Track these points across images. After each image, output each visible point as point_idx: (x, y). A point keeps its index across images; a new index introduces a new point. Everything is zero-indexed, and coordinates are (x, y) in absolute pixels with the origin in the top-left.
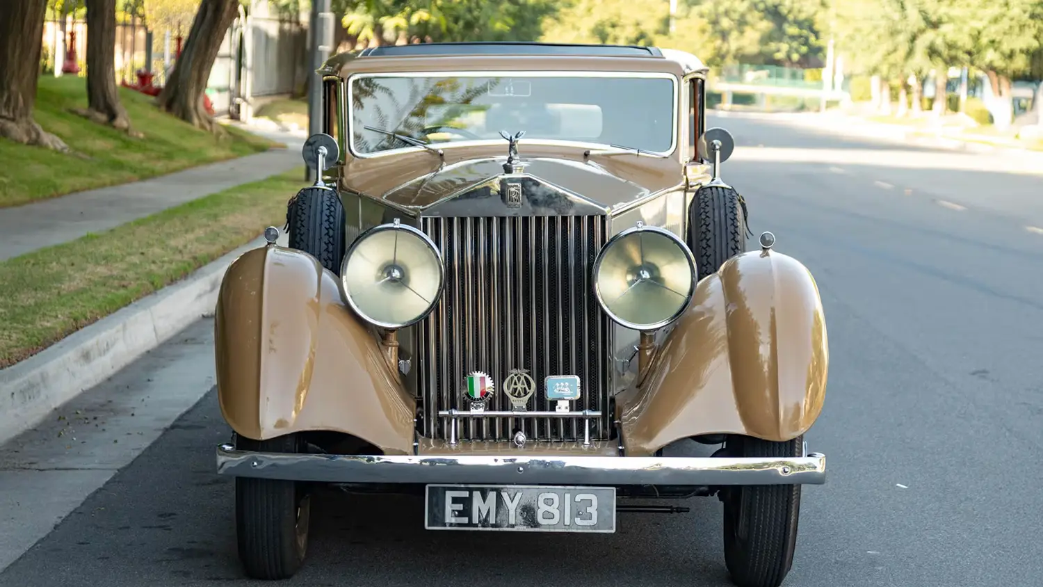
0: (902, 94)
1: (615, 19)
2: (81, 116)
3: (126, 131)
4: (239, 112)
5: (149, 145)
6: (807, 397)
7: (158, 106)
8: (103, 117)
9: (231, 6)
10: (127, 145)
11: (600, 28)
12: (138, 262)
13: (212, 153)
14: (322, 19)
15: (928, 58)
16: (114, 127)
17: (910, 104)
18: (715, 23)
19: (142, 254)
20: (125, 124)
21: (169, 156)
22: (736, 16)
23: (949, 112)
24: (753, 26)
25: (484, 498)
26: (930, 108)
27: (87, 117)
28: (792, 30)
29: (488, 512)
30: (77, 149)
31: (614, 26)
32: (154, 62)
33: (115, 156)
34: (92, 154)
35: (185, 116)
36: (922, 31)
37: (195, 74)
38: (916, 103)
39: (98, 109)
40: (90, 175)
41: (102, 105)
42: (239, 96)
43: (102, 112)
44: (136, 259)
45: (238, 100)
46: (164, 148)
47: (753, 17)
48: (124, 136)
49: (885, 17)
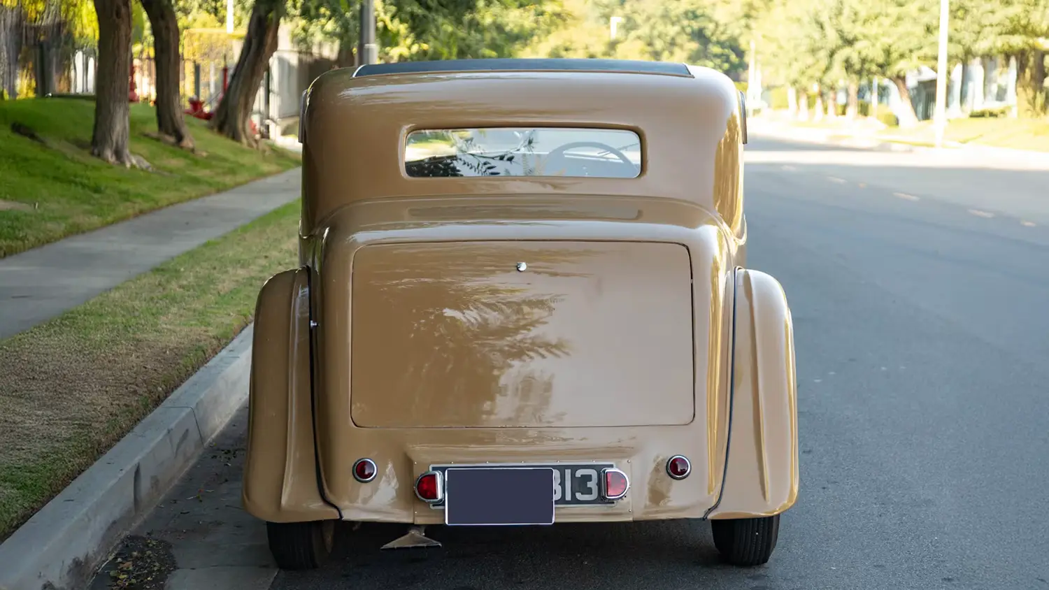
0: (819, 101)
1: (568, 44)
2: (152, 138)
3: (193, 150)
4: (268, 132)
5: (214, 163)
7: (211, 128)
8: (172, 139)
9: (272, 41)
10: (196, 162)
11: (556, 52)
12: (267, 264)
13: (265, 168)
14: (368, 50)
15: (844, 70)
16: (182, 147)
17: (826, 110)
18: (650, 44)
19: (266, 257)
20: (191, 145)
21: (232, 172)
22: (668, 39)
23: (860, 116)
24: (681, 47)
26: (844, 113)
27: (158, 140)
28: (716, 50)
30: (159, 168)
31: (567, 49)
32: (202, 90)
33: (188, 173)
34: (171, 171)
35: (235, 136)
36: (838, 48)
37: (242, 100)
38: (831, 110)
39: (167, 133)
40: (177, 190)
41: (170, 130)
42: (268, 118)
43: (170, 135)
44: (263, 262)
45: (268, 122)
46: (227, 165)
47: (682, 39)
48: (191, 155)
49: (808, 36)
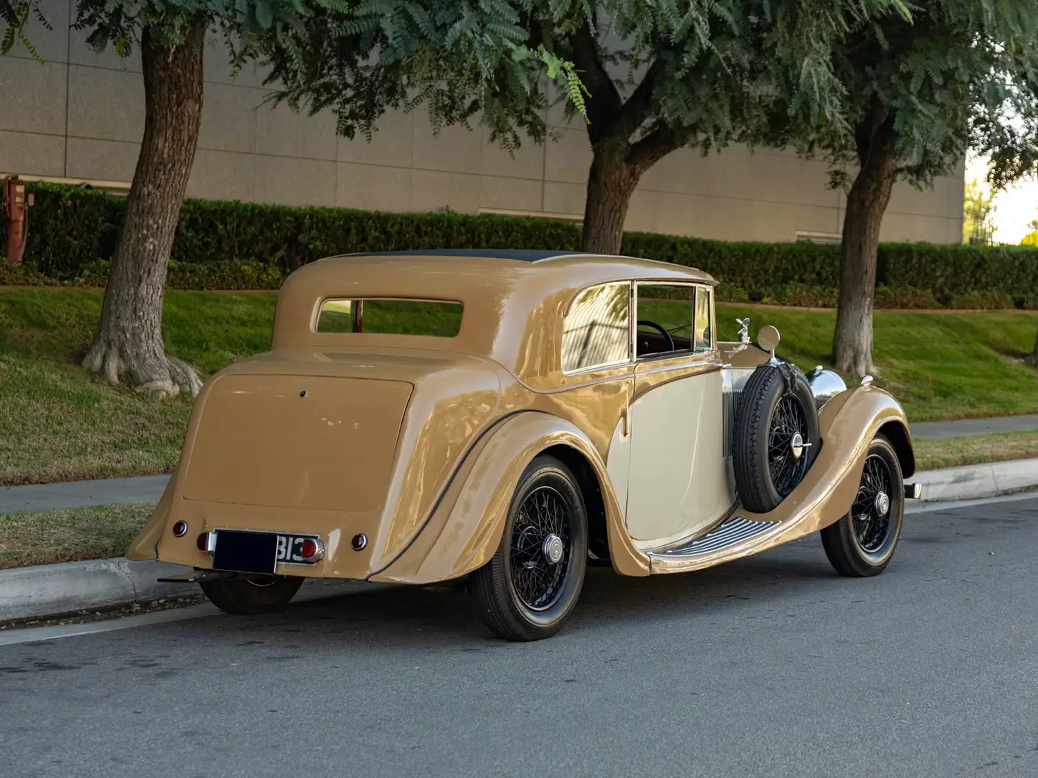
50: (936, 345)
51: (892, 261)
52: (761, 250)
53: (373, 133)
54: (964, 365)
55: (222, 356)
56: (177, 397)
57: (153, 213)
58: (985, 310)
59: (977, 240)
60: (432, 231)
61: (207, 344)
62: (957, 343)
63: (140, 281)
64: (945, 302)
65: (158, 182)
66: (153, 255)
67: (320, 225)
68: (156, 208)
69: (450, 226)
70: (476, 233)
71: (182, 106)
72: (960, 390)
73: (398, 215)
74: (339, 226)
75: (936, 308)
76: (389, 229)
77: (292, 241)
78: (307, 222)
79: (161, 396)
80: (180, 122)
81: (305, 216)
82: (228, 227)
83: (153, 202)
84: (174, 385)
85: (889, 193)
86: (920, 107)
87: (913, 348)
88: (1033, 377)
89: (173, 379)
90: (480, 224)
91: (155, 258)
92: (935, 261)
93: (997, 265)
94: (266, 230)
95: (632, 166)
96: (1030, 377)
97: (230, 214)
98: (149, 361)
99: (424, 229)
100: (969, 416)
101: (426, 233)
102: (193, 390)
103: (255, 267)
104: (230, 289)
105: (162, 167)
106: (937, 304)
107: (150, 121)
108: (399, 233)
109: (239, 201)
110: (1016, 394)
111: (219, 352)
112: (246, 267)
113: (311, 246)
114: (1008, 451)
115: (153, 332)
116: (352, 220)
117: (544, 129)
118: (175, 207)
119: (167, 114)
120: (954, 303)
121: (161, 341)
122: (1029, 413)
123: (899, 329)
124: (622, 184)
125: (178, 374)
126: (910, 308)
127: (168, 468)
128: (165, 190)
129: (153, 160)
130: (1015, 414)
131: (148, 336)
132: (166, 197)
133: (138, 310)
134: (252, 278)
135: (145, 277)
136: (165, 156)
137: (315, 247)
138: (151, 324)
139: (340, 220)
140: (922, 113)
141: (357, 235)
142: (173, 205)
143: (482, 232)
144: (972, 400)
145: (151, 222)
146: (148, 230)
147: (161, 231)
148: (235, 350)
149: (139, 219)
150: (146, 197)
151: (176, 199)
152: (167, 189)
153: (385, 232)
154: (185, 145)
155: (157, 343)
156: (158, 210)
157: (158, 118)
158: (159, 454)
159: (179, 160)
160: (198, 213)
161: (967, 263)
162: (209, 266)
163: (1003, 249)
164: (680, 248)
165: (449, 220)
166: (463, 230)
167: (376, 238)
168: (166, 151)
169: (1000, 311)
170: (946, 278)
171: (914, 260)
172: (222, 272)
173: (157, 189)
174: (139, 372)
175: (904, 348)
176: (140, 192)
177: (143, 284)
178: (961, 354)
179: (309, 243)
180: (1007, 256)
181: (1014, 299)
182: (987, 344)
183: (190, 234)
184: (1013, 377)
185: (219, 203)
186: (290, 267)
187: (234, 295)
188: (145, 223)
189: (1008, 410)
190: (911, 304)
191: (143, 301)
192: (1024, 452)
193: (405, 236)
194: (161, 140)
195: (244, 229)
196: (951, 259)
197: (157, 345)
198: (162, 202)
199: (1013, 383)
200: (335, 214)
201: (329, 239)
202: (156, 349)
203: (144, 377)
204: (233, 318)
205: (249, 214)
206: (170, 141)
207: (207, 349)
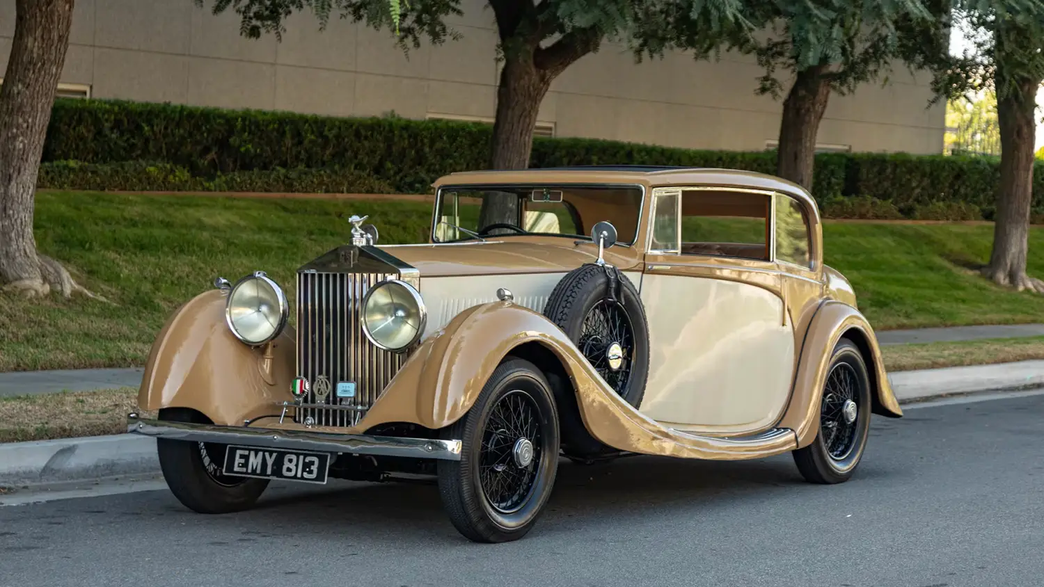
6: (466, 396)
25: (256, 455)
29: (257, 465)
50: (887, 256)
51: (864, 171)
52: (724, 158)
53: (282, 33)
54: (911, 276)
55: (103, 256)
56: (46, 296)
57: (23, 112)
58: (950, 221)
59: (958, 151)
60: (372, 135)
61: (91, 244)
62: (909, 253)
63: (10, 180)
64: (907, 213)
65: (28, 81)
66: (23, 154)
67: (253, 128)
68: (25, 107)
69: (391, 131)
70: (419, 138)
71: (51, 6)
72: (900, 300)
73: (337, 119)
74: (274, 129)
75: (897, 218)
76: (326, 133)
77: (223, 144)
78: (239, 123)
79: (29, 295)
80: (50, 20)
81: (237, 119)
82: (155, 128)
83: (22, 100)
84: (44, 283)
85: (826, 102)
86: (816, 12)
87: (861, 258)
88: (985, 289)
89: (45, 279)
90: (423, 130)
91: (25, 157)
92: (910, 172)
93: (977, 177)
94: (195, 132)
95: (542, 71)
96: (981, 289)
97: (157, 116)
98: (19, 260)
99: (363, 132)
100: (901, 327)
101: (366, 138)
102: (64, 290)
103: (161, 168)
104: (134, 190)
105: (32, 66)
106: (899, 215)
107: (20, 19)
108: (337, 137)
109: (170, 102)
110: (962, 306)
111: (102, 252)
112: (152, 169)
113: (243, 149)
114: (913, 361)
115: (23, 231)
116: (287, 123)
117: (444, 29)
118: (46, 106)
119: (36, 14)
120: (917, 214)
121: (33, 240)
122: (968, 325)
123: (848, 239)
124: (531, 88)
125: (50, 273)
126: (869, 219)
127: (19, 366)
128: (34, 89)
129: (22, 60)
130: (953, 325)
131: (18, 235)
132: (36, 96)
133: (8, 209)
134: (158, 179)
135: (15, 176)
136: (35, 55)
137: (247, 150)
138: (22, 223)
139: (275, 123)
140: (819, 18)
141: (293, 138)
142: (44, 104)
143: (426, 137)
144: (910, 310)
145: (21, 120)
146: (18, 129)
147: (31, 131)
148: (120, 250)
149: (9, 117)
150: (15, 96)
151: (47, 98)
152: (37, 89)
153: (321, 135)
154: (55, 45)
155: (28, 241)
156: (28, 109)
157: (28, 17)
158: (11, 351)
159: (49, 59)
160: (123, 114)
161: (945, 174)
162: (113, 166)
163: (984, 160)
164: (635, 155)
165: (391, 124)
166: (406, 135)
167: (311, 141)
168: (35, 50)
169: (967, 222)
170: (923, 189)
171: (889, 170)
172: (126, 173)
173: (27, 88)
174: (8, 270)
175: (850, 258)
176: (10, 92)
177: (13, 183)
178: (911, 265)
179: (240, 146)
180: (988, 167)
181: (983, 210)
182: (941, 255)
183: (114, 136)
184: (963, 289)
185: (147, 104)
186: (221, 170)
187: (131, 196)
188: (15, 122)
189: (946, 321)
190: (870, 214)
191: (13, 201)
192: (930, 362)
193: (344, 140)
194: (31, 40)
195: (172, 130)
196: (928, 169)
197: (28, 243)
198: (32, 101)
199: (961, 294)
200: (268, 117)
201: (262, 142)
202: (27, 247)
203: (13, 276)
204: (125, 219)
205: (177, 115)
206: (39, 39)
207: (90, 249)
